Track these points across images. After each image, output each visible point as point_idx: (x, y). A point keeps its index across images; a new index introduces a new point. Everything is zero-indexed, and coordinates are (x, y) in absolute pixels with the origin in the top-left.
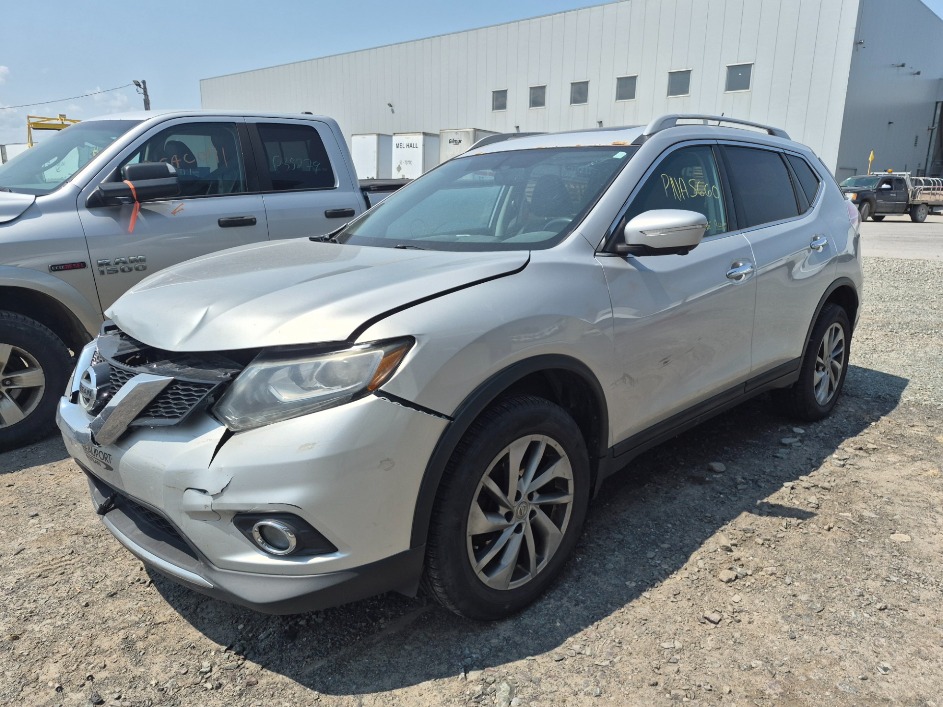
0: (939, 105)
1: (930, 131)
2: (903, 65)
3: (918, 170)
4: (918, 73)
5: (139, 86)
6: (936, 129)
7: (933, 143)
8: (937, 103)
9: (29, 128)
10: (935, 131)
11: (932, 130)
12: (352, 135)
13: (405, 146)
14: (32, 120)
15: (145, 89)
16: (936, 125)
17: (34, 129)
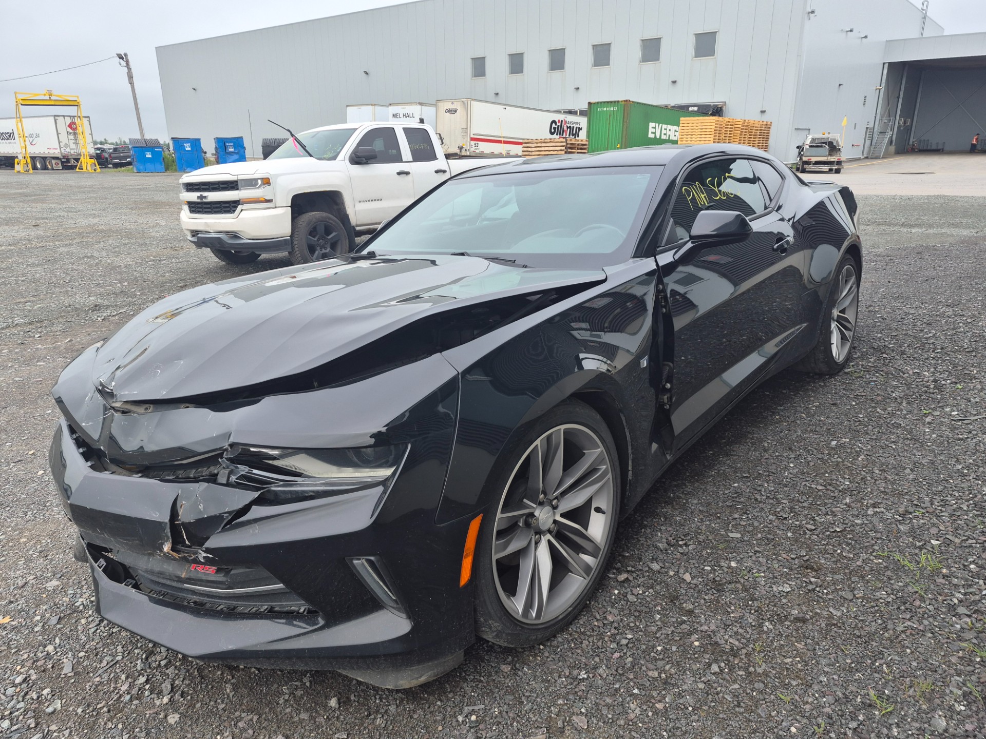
0: (886, 66)
1: (878, 91)
2: (851, 31)
3: (867, 128)
4: (866, 37)
5: (122, 58)
6: (883, 89)
7: (880, 102)
8: (884, 64)
9: (17, 105)
10: (882, 91)
11: (880, 89)
12: (347, 106)
13: (401, 116)
14: (20, 97)
15: (127, 62)
16: (883, 85)
17: (22, 105)
